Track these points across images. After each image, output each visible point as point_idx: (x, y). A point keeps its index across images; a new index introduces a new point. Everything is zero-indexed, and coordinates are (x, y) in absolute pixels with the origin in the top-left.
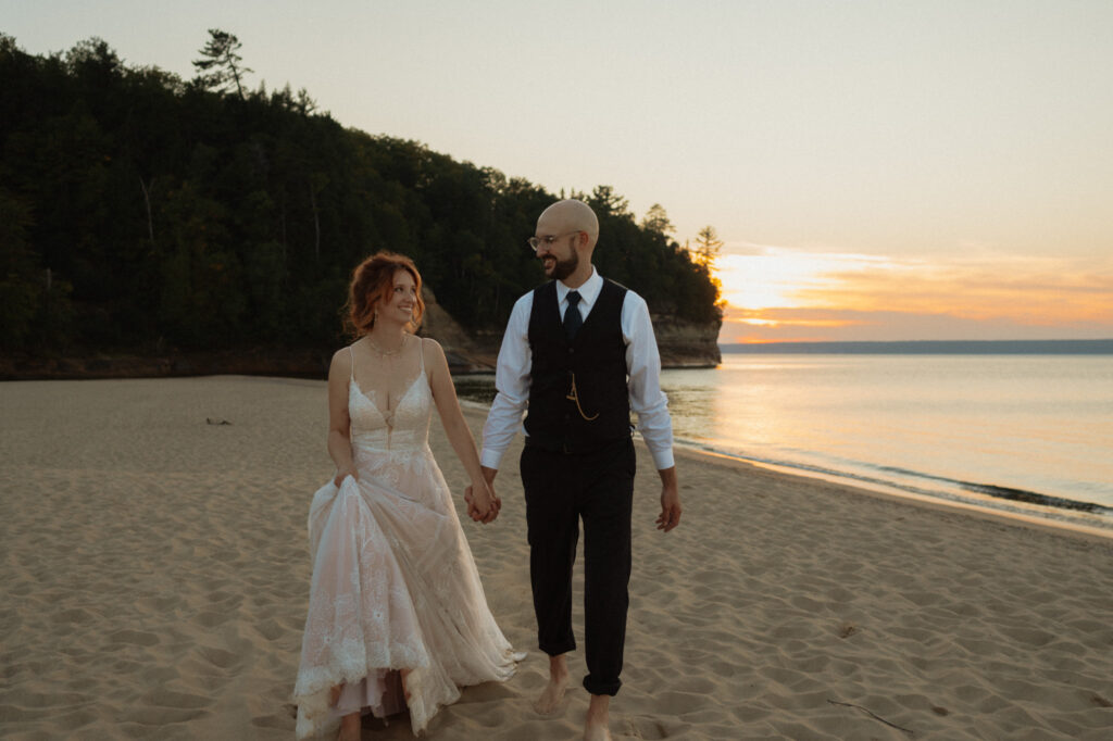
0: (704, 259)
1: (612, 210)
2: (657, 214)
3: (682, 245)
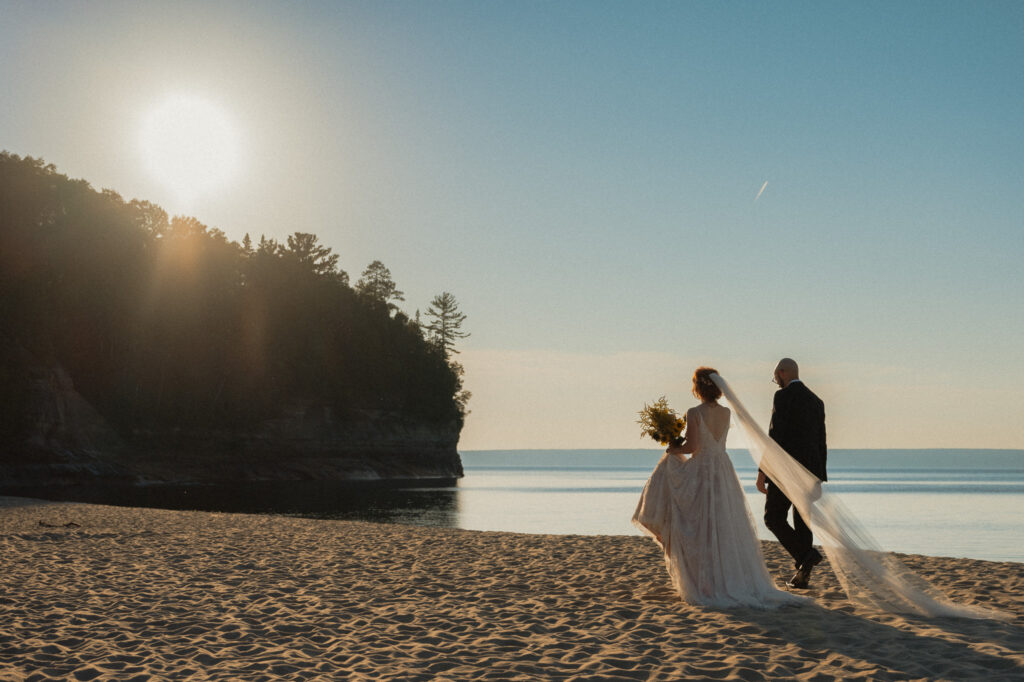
0: (440, 336)
1: (316, 266)
2: (377, 274)
3: (412, 317)
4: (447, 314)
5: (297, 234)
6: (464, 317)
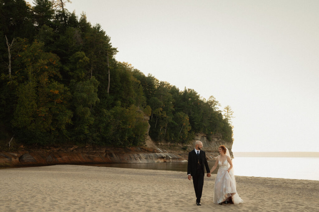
0: (227, 118)
2: (212, 100)
4: (228, 111)
6: (233, 112)
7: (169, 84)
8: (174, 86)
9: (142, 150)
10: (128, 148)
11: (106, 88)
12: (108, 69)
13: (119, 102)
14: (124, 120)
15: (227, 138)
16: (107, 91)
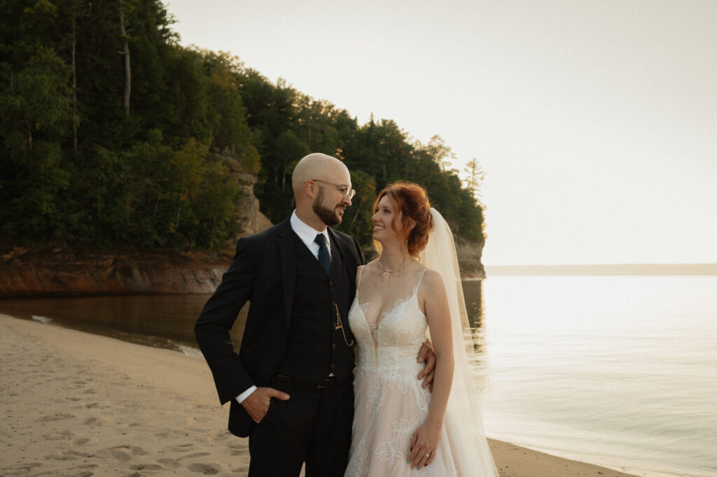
0: (471, 186)
2: (435, 144)
4: (476, 172)
5: (383, 120)
6: (486, 173)
7: (333, 106)
8: (344, 111)
9: (225, 258)
10: (183, 254)
11: (121, 94)
12: (122, 41)
13: (158, 133)
14: (166, 179)
15: (471, 232)
16: (123, 101)
